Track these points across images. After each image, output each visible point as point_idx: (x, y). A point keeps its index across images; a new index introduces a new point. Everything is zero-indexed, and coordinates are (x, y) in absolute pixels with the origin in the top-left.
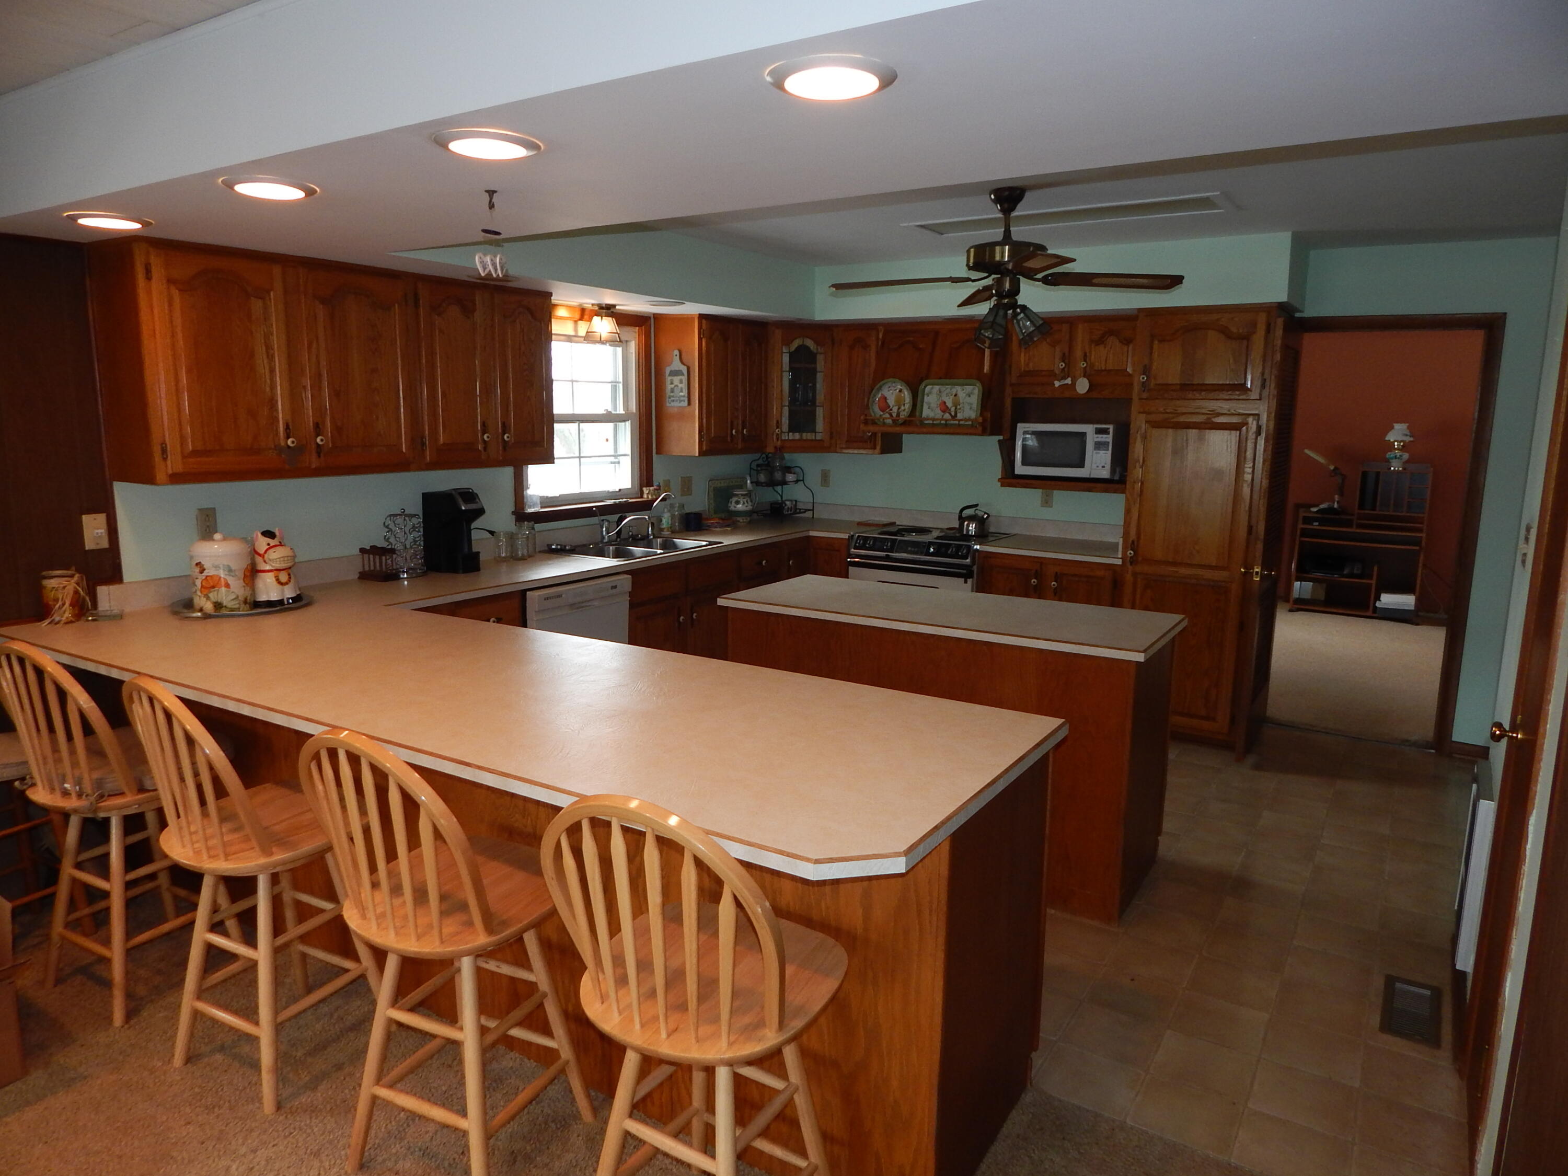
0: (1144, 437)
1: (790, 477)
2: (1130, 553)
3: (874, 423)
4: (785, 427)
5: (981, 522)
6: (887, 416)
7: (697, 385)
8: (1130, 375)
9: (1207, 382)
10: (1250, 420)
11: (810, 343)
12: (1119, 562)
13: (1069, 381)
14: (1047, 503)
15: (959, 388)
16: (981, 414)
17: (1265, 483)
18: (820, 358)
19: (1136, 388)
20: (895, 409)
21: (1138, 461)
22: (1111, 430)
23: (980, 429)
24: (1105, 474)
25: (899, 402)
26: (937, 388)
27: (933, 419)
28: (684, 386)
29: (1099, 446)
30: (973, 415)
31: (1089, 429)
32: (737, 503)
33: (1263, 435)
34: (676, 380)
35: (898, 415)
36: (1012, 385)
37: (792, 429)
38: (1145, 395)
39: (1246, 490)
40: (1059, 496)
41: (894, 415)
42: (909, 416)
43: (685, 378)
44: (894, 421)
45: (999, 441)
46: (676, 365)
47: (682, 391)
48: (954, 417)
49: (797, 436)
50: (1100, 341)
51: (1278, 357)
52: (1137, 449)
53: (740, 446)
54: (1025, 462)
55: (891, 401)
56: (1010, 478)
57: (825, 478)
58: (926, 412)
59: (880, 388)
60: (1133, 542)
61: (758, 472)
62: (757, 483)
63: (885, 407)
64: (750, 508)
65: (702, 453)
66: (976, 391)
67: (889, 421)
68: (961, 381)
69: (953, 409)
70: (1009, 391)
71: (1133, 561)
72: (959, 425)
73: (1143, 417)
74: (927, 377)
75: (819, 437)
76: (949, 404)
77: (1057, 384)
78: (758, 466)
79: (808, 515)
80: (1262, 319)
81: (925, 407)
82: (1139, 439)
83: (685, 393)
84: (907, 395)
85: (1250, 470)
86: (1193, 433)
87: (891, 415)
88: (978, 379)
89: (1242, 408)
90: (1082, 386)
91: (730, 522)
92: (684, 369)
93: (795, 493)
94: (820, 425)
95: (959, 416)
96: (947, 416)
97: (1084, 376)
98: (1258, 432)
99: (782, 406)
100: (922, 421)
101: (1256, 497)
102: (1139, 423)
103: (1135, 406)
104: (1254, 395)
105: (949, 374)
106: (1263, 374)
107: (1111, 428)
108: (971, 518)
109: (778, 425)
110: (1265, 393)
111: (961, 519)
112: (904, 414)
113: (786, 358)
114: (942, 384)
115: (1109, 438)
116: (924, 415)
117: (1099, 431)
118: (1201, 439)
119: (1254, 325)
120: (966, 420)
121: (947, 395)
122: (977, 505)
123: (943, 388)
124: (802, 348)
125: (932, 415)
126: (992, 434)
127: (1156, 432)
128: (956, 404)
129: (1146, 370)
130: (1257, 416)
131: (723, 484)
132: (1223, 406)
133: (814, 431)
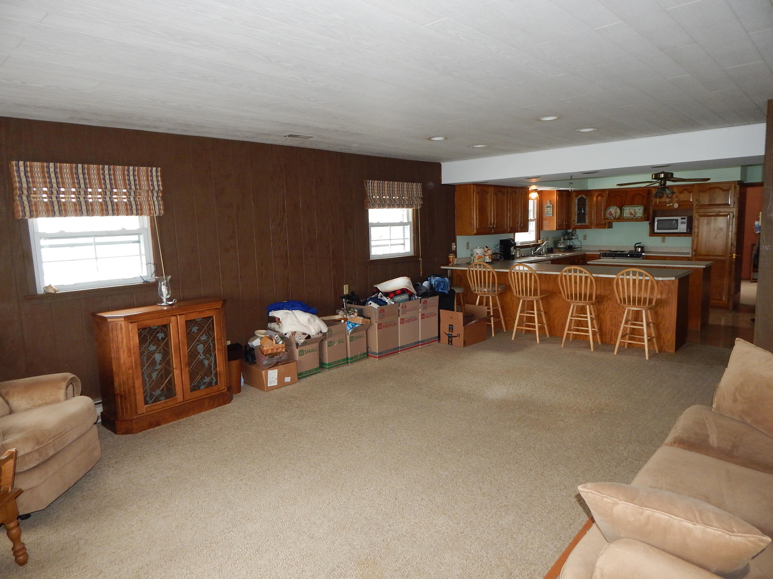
0: (698, 220)
1: (574, 237)
2: (694, 253)
3: (607, 219)
4: (576, 222)
5: (642, 248)
6: (612, 217)
7: (555, 210)
8: (691, 202)
9: (717, 203)
10: (731, 213)
11: (584, 196)
12: (691, 256)
13: (671, 204)
14: (663, 241)
15: (636, 208)
16: (644, 215)
17: (736, 231)
18: (587, 200)
19: (695, 205)
20: (614, 215)
21: (696, 226)
22: (686, 218)
23: (644, 219)
24: (685, 231)
25: (616, 213)
26: (628, 208)
27: (628, 217)
28: (551, 210)
29: (682, 223)
30: (641, 215)
31: (679, 218)
32: (561, 245)
33: (735, 217)
34: (549, 209)
35: (615, 216)
36: (652, 206)
37: (578, 222)
38: (698, 208)
39: (730, 234)
40: (668, 239)
41: (614, 216)
42: (620, 216)
43: (551, 208)
44: (614, 218)
45: (649, 223)
46: (549, 204)
47: (550, 212)
48: (635, 216)
49: (580, 224)
50: (682, 192)
51: (738, 196)
52: (695, 223)
53: (565, 228)
54: (658, 229)
55: (613, 212)
56: (652, 233)
57: (585, 237)
58: (625, 215)
59: (609, 209)
60: (695, 250)
61: (565, 236)
62: (564, 239)
63: (611, 214)
64: (564, 246)
65: (557, 229)
66: (642, 208)
67: (613, 218)
68: (636, 206)
69: (634, 214)
70: (651, 208)
71: (695, 255)
72: (636, 219)
73: (697, 214)
74: (624, 205)
75: (587, 224)
76: (633, 212)
77: (668, 205)
78: (564, 234)
79: (580, 249)
80: (733, 185)
81: (624, 214)
82: (696, 221)
83: (551, 212)
84: (618, 211)
85: (731, 228)
86: (713, 218)
87: (613, 217)
88: (642, 204)
89: (728, 210)
90: (676, 206)
91: (559, 250)
92: (551, 206)
93: (575, 243)
94: (587, 220)
95: (636, 216)
96: (632, 216)
97: (677, 203)
98: (733, 217)
99: (575, 215)
100: (623, 218)
101: (733, 235)
102: (695, 216)
103: (695, 211)
104: (732, 206)
105: (632, 203)
106: (734, 200)
107: (686, 217)
108: (639, 247)
109: (574, 221)
110: (735, 205)
111: (636, 247)
112: (617, 216)
113: (576, 201)
114: (630, 207)
115: (685, 220)
116: (624, 216)
117: (682, 219)
118: (715, 219)
119: (731, 187)
120: (638, 217)
121: (632, 210)
122: (640, 243)
123: (630, 208)
124: (582, 197)
125: (627, 216)
126: (647, 221)
127: (701, 218)
128: (635, 212)
129: (697, 200)
130: (733, 212)
131: (556, 239)
132: (722, 210)
133: (585, 222)
